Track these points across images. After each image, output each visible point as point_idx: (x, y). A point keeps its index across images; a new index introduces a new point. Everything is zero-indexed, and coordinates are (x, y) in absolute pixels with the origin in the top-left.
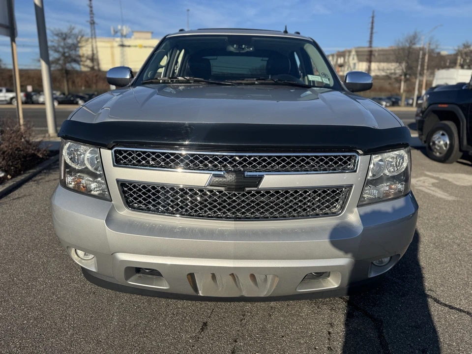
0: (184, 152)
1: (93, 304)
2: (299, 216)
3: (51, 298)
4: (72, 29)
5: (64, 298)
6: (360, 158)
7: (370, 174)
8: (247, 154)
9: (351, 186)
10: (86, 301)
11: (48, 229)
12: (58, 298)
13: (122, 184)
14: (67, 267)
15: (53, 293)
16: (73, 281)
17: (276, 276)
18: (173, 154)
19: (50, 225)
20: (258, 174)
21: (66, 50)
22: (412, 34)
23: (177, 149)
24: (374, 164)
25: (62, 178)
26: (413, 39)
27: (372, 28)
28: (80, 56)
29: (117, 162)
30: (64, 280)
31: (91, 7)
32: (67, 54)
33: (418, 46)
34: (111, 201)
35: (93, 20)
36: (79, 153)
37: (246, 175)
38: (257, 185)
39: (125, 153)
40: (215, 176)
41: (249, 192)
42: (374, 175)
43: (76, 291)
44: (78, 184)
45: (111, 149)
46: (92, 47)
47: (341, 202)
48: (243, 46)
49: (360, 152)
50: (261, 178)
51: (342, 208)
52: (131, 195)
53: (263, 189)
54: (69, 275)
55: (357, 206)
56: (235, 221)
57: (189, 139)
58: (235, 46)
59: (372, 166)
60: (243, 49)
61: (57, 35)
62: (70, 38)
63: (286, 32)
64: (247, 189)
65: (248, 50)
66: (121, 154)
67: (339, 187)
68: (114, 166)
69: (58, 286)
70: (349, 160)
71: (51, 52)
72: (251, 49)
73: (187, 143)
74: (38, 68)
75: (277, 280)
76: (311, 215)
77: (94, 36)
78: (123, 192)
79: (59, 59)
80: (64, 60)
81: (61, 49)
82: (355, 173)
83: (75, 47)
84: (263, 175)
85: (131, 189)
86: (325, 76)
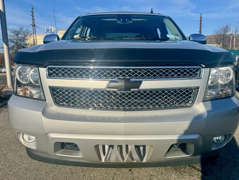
0: (92, 67)
1: (36, 176)
2: (165, 108)
3: (9, 173)
4: (21, 29)
5: (18, 173)
6: (203, 70)
7: (210, 82)
8: (131, 68)
9: (198, 88)
10: (31, 174)
11: (7, 136)
12: (14, 173)
13: (53, 89)
14: (19, 156)
15: (11, 170)
16: (23, 163)
17: (152, 146)
18: (84, 69)
19: (9, 134)
20: (138, 80)
21: (18, 41)
22: (225, 26)
23: (87, 65)
24: (212, 76)
25: (15, 91)
26: (226, 29)
27: (201, 24)
28: (26, 44)
29: (50, 75)
30: (17, 163)
31: (33, 16)
32: (19, 44)
33: (229, 33)
34: (46, 101)
35: (34, 24)
36: (25, 74)
37: (131, 80)
38: (138, 88)
39: (54, 69)
40: (111, 81)
41: (133, 92)
42: (212, 83)
43: (25, 169)
44: (25, 94)
45: (45, 67)
46: (34, 39)
47: (192, 99)
48: (126, 20)
49: (203, 66)
50: (141, 82)
51: (193, 102)
52: (58, 96)
53: (142, 90)
54: (20, 160)
55: (203, 101)
56: (124, 111)
57: (94, 58)
58: (121, 20)
59: (210, 77)
60: (127, 22)
61: (13, 32)
62: (20, 34)
63: (152, 12)
64: (132, 90)
65: (129, 22)
66: (52, 70)
67: (191, 89)
68: (47, 78)
69: (13, 166)
70: (197, 71)
71: (9, 43)
72: (131, 22)
73: (93, 61)
74: (3, 52)
75: (152, 149)
76: (173, 107)
77: (34, 33)
78: (53, 95)
79: (14, 47)
80: (17, 47)
81: (15, 41)
82: (201, 79)
83: (24, 39)
84: (142, 81)
85: (58, 93)
86: (177, 35)
